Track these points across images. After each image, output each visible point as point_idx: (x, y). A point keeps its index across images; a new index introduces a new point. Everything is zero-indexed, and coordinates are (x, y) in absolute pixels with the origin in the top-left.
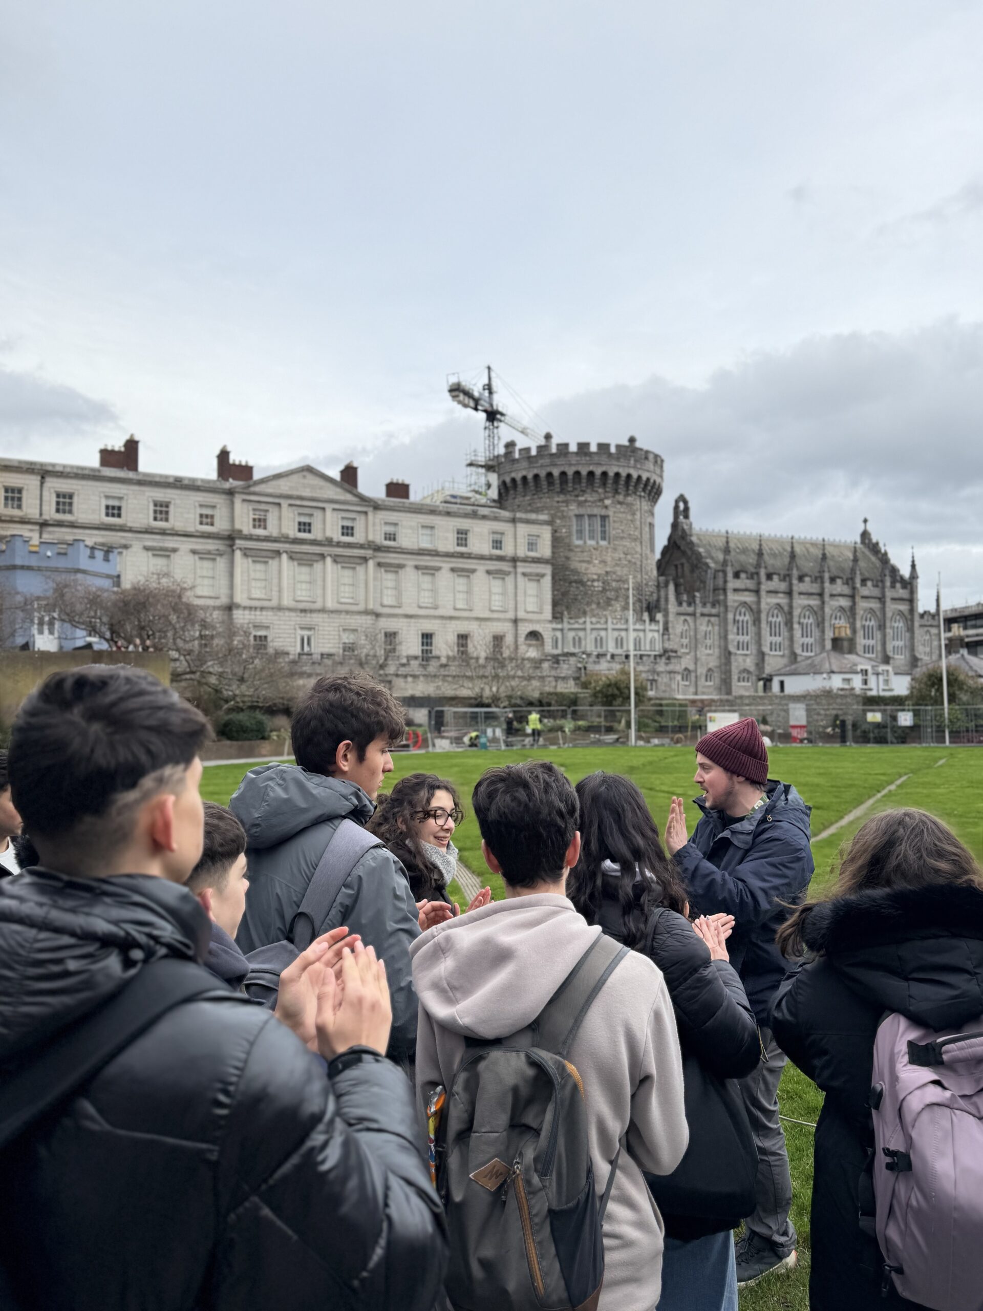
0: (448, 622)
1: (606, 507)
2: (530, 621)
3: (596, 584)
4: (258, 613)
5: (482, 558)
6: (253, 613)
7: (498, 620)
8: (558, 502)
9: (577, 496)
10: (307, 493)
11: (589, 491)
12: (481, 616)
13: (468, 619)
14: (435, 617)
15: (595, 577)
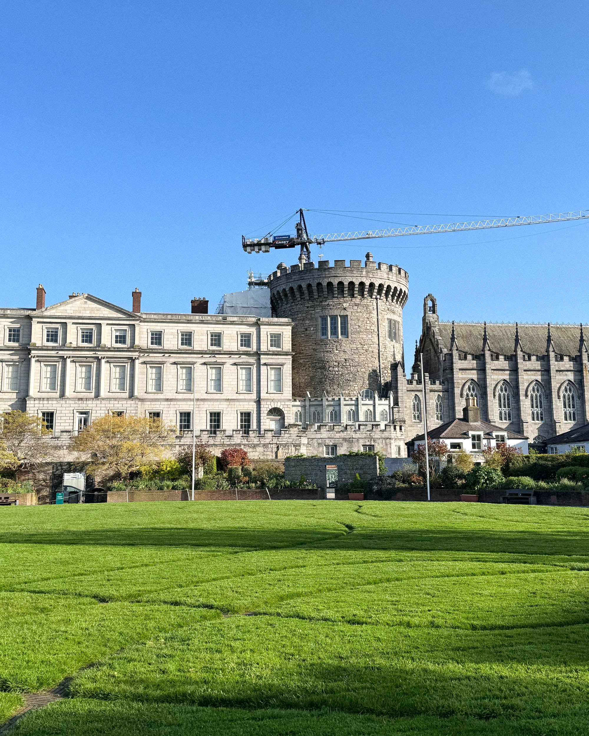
0: (202, 403)
1: (345, 309)
2: (273, 400)
3: (336, 369)
4: (45, 402)
5: (230, 354)
6: (41, 402)
7: (245, 400)
8: (308, 307)
9: (321, 302)
10: (87, 314)
11: (330, 297)
12: (230, 398)
13: (217, 400)
14: (190, 400)
15: (335, 364)
